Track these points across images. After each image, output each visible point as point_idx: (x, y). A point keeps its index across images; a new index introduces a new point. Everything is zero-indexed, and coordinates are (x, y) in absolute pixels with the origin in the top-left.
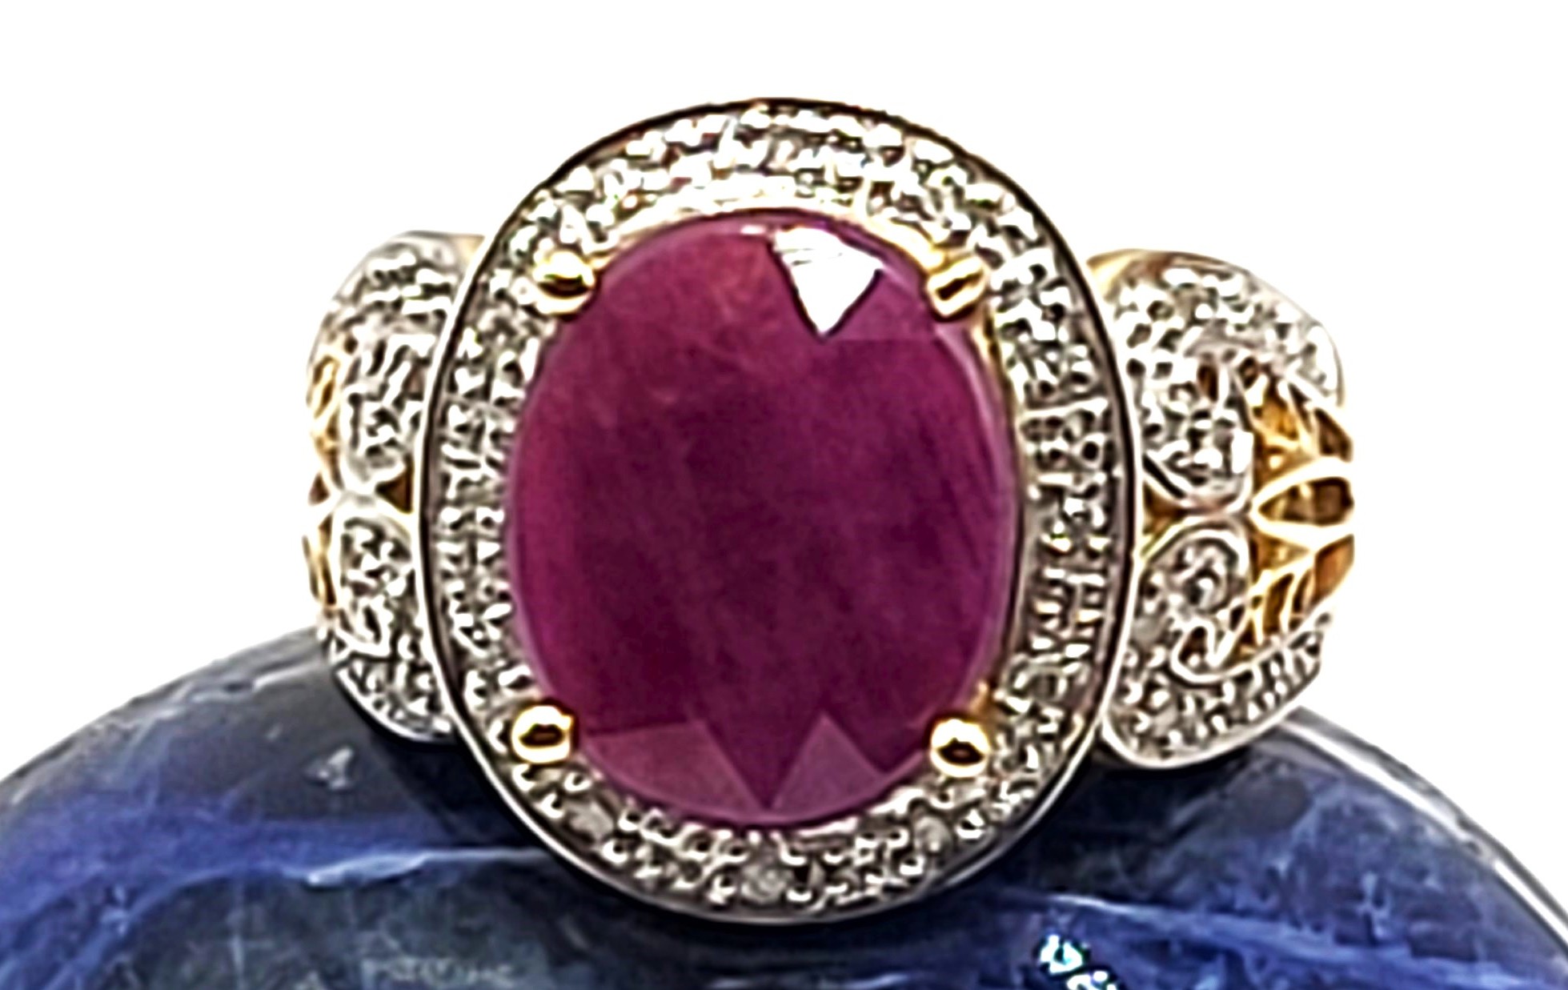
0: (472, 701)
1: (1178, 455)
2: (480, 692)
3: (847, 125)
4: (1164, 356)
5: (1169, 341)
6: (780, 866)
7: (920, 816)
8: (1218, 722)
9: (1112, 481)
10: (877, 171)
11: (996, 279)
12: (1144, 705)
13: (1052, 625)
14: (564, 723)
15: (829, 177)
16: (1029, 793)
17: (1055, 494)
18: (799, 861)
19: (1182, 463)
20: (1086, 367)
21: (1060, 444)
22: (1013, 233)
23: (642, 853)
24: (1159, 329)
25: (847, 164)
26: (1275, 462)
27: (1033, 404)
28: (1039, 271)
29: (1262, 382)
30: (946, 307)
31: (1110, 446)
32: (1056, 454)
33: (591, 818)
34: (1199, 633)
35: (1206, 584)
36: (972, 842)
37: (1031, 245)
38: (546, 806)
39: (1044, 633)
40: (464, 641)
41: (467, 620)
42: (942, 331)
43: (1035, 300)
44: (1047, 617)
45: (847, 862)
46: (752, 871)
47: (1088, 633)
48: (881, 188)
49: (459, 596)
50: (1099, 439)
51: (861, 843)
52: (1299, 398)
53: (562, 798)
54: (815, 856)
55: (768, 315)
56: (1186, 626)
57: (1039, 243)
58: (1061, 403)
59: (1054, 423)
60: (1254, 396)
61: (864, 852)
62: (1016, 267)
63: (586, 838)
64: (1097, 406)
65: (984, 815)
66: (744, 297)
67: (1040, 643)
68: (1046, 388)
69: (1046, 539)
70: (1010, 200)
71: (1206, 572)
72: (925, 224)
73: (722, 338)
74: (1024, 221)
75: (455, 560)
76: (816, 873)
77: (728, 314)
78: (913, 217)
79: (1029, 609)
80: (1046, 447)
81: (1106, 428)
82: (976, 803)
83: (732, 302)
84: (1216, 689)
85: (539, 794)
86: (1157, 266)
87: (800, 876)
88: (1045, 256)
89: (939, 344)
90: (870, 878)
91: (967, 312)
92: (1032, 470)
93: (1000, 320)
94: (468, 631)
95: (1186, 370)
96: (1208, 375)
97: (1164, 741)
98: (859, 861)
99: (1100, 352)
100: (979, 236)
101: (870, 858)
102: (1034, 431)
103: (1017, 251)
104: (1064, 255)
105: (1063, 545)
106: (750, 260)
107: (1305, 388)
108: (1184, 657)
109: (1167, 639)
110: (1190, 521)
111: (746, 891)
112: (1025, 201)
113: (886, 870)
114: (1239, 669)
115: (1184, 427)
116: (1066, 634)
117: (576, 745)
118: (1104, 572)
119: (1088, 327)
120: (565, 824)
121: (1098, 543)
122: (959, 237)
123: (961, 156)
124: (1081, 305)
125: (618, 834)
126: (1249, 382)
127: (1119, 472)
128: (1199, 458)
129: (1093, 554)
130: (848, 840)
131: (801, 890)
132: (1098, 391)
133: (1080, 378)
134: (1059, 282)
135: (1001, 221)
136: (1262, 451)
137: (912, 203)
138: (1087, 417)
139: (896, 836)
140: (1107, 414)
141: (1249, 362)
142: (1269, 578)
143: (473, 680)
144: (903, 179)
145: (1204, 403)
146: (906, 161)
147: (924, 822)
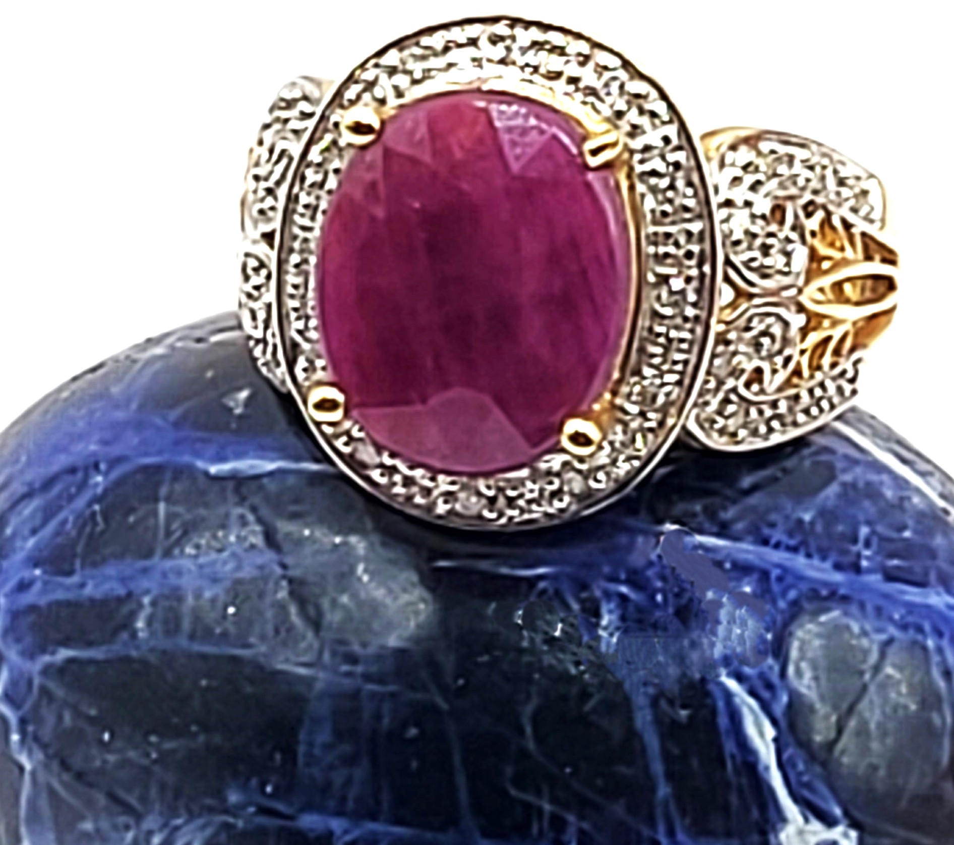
0: (300, 375)
1: (753, 259)
2: (305, 370)
3: (556, 38)
4: (750, 196)
5: (755, 187)
6: (479, 494)
7: (568, 471)
8: (775, 424)
9: (702, 275)
10: (572, 70)
11: (640, 142)
12: (720, 412)
13: (656, 361)
14: (341, 398)
15: (542, 70)
16: (636, 463)
17: (664, 279)
18: (491, 493)
19: (755, 264)
20: (691, 203)
21: (671, 249)
22: (653, 115)
23: (397, 478)
24: (749, 179)
25: (554, 63)
27: (655, 222)
28: (667, 140)
29: (820, 215)
30: (593, 162)
31: (702, 252)
32: (667, 255)
33: (367, 454)
34: (758, 371)
35: (765, 341)
36: (598, 490)
37: (664, 123)
38: (339, 443)
39: (651, 366)
40: (298, 337)
41: (300, 325)
42: (590, 177)
43: (663, 157)
44: (653, 356)
45: (521, 496)
46: (462, 495)
47: (679, 367)
48: (573, 81)
49: (296, 310)
50: (695, 248)
51: (529, 485)
53: (351, 440)
54: (501, 490)
56: (749, 366)
57: (671, 122)
58: (673, 223)
59: (668, 235)
61: (532, 491)
62: (653, 137)
63: (364, 466)
64: (696, 227)
65: (608, 474)
67: (647, 371)
68: (665, 214)
69: (657, 307)
70: (654, 94)
71: (765, 333)
72: (598, 104)
74: (661, 108)
75: (296, 287)
76: (501, 501)
77: (458, 154)
78: (591, 99)
79: (642, 350)
80: (662, 250)
81: (700, 241)
82: (601, 468)
84: (773, 404)
85: (337, 436)
86: (756, 138)
87: (492, 501)
88: (672, 131)
89: (588, 186)
90: (534, 507)
91: (606, 166)
92: (651, 262)
93: (639, 169)
94: (300, 332)
95: (763, 206)
96: (779, 211)
98: (529, 496)
99: (701, 193)
100: (633, 116)
101: (536, 495)
102: (654, 240)
103: (654, 126)
104: (683, 128)
105: (668, 311)
106: (474, 122)
108: (747, 385)
109: (734, 373)
110: (757, 301)
111: (458, 507)
112: (664, 96)
113: (544, 503)
114: (790, 392)
115: (759, 242)
116: (665, 367)
117: (346, 412)
118: (692, 331)
119: (696, 178)
120: (352, 455)
121: (690, 312)
122: (619, 114)
123: (626, 64)
124: (692, 162)
125: (382, 466)
126: (809, 215)
127: (707, 269)
128: (767, 262)
129: (686, 319)
130: (522, 482)
131: (491, 511)
132: (700, 217)
133: (686, 209)
134: (679, 148)
135: (647, 106)
136: (814, 259)
137: (592, 91)
138: (689, 234)
139: (551, 483)
140: (702, 233)
141: (811, 204)
142: (815, 338)
143: (301, 362)
144: (588, 76)
145: (774, 227)
146: (591, 65)
147: (571, 475)
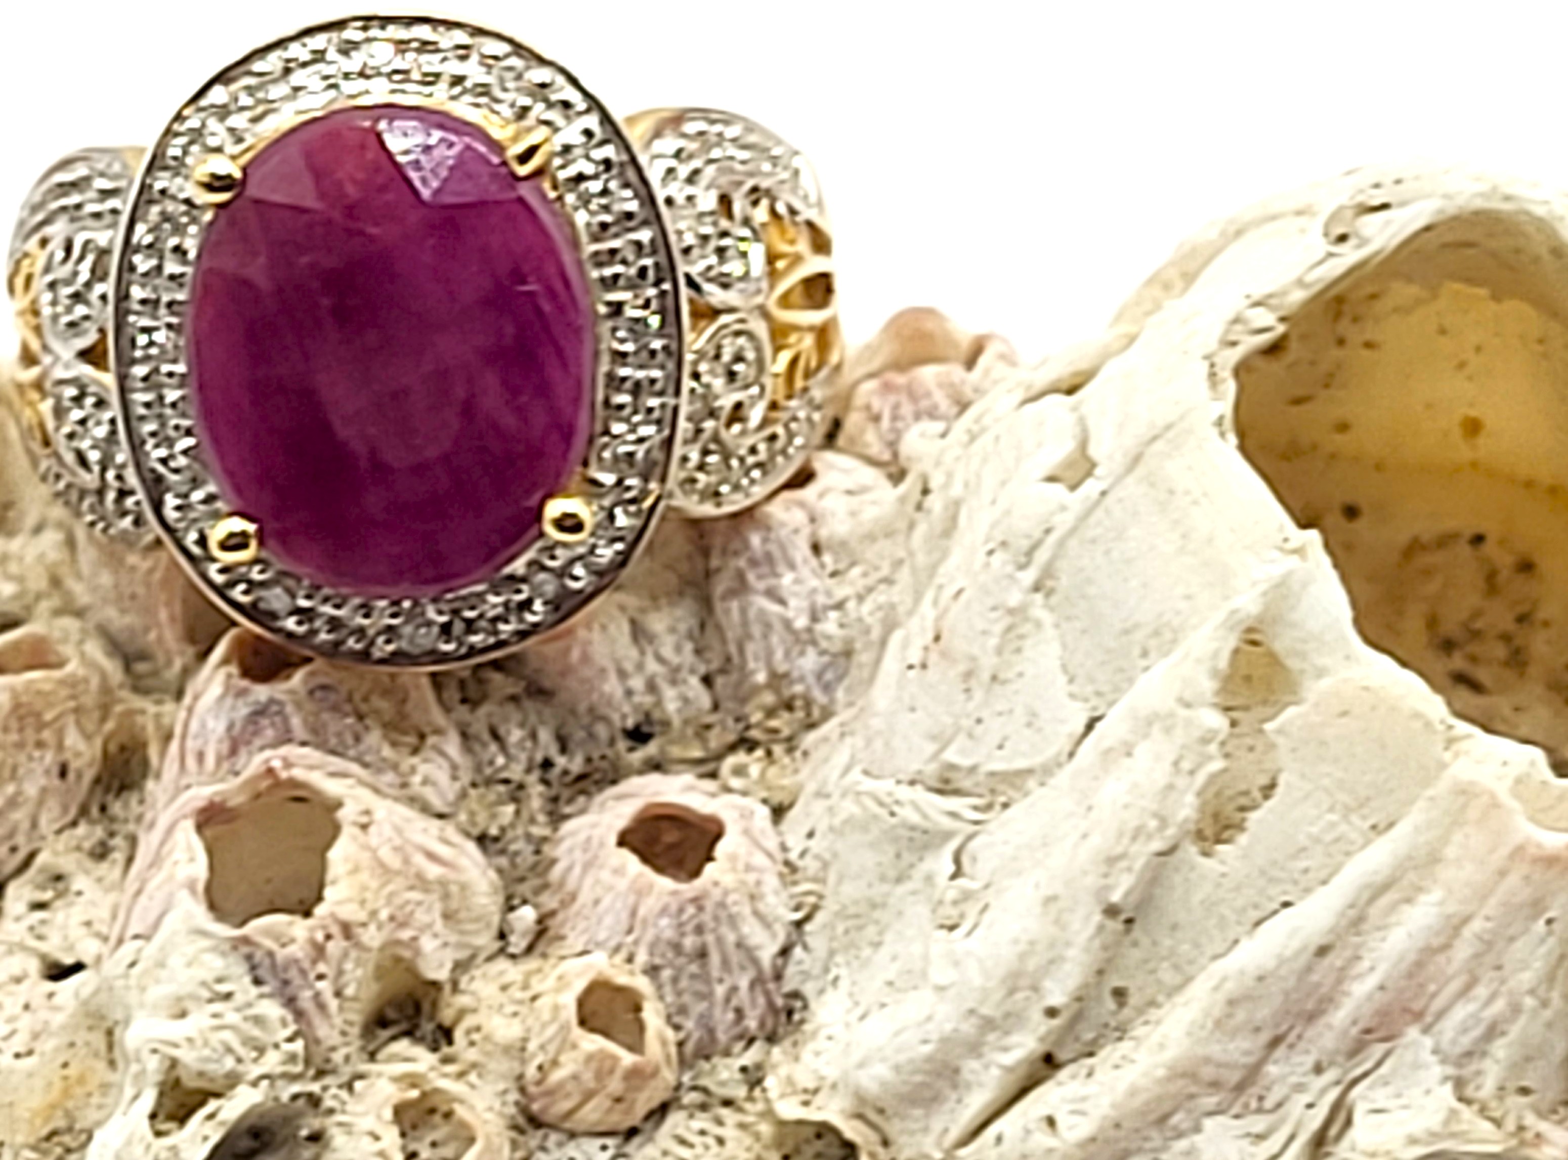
0: (171, 514)
1: (710, 268)
2: (178, 508)
3: (424, 32)
4: (690, 190)
5: (692, 178)
6: (429, 624)
7: (536, 572)
8: (756, 474)
9: (663, 294)
10: (454, 67)
11: (557, 142)
12: (701, 467)
13: (627, 412)
14: (251, 528)
15: (416, 75)
16: (619, 546)
17: (617, 308)
18: (443, 619)
19: (713, 273)
20: (633, 206)
21: (619, 269)
22: (566, 105)
23: (318, 623)
24: (684, 171)
25: (430, 63)
26: (780, 264)
27: (596, 239)
28: (588, 133)
29: (765, 203)
30: (523, 170)
31: (657, 265)
32: (616, 277)
33: (276, 599)
34: (738, 406)
35: (739, 368)
36: (580, 592)
37: (580, 114)
38: (237, 593)
39: (621, 420)
40: (161, 469)
41: (163, 452)
42: (525, 190)
43: (588, 157)
44: (621, 407)
45: (481, 616)
46: (408, 630)
47: (656, 414)
48: (458, 80)
49: (153, 434)
50: (648, 262)
51: (493, 599)
52: (793, 212)
53: (252, 586)
54: (456, 612)
55: (382, 189)
56: (726, 402)
57: (588, 111)
58: (616, 236)
59: (613, 252)
60: (761, 214)
61: (495, 606)
62: (572, 134)
63: (274, 616)
64: (645, 235)
65: (586, 566)
66: (360, 176)
67: (618, 428)
68: (604, 226)
69: (616, 345)
70: (560, 80)
71: (739, 358)
72: (496, 107)
73: (350, 211)
74: (571, 94)
75: (148, 405)
76: (458, 627)
77: (351, 190)
78: (483, 100)
79: (607, 403)
80: (608, 272)
81: (654, 252)
82: (580, 558)
83: (355, 182)
84: (753, 450)
85: (232, 584)
86: (677, 119)
87: (446, 629)
88: (592, 121)
89: (521, 200)
90: (502, 627)
91: (539, 173)
92: (597, 288)
93: (562, 175)
94: (164, 461)
95: (708, 201)
96: (725, 201)
97: (717, 494)
98: (491, 614)
99: (643, 191)
100: (539, 110)
101: (500, 610)
102: (600, 260)
103: (568, 118)
104: (606, 119)
105: (629, 347)
106: (363, 147)
107: (798, 205)
108: (729, 425)
109: (713, 414)
110: (724, 319)
111: (404, 645)
112: (573, 81)
113: (513, 618)
114: (767, 432)
115: (713, 243)
116: (636, 419)
117: (261, 543)
118: (662, 367)
119: (631, 175)
120: (254, 604)
121: (657, 344)
122: (524, 112)
123: (518, 48)
124: (625, 157)
125: (297, 611)
126: (755, 203)
127: (667, 286)
128: (725, 269)
129: (653, 353)
130: (480, 596)
131: (447, 642)
132: (645, 223)
133: (629, 216)
134: (603, 142)
135: (554, 97)
136: (772, 258)
137: (484, 90)
138: (638, 245)
139: (519, 591)
140: (653, 241)
141: (755, 189)
142: (785, 357)
143: (171, 501)
144: (474, 72)
145: (724, 224)
146: (475, 57)
147: (542, 576)
